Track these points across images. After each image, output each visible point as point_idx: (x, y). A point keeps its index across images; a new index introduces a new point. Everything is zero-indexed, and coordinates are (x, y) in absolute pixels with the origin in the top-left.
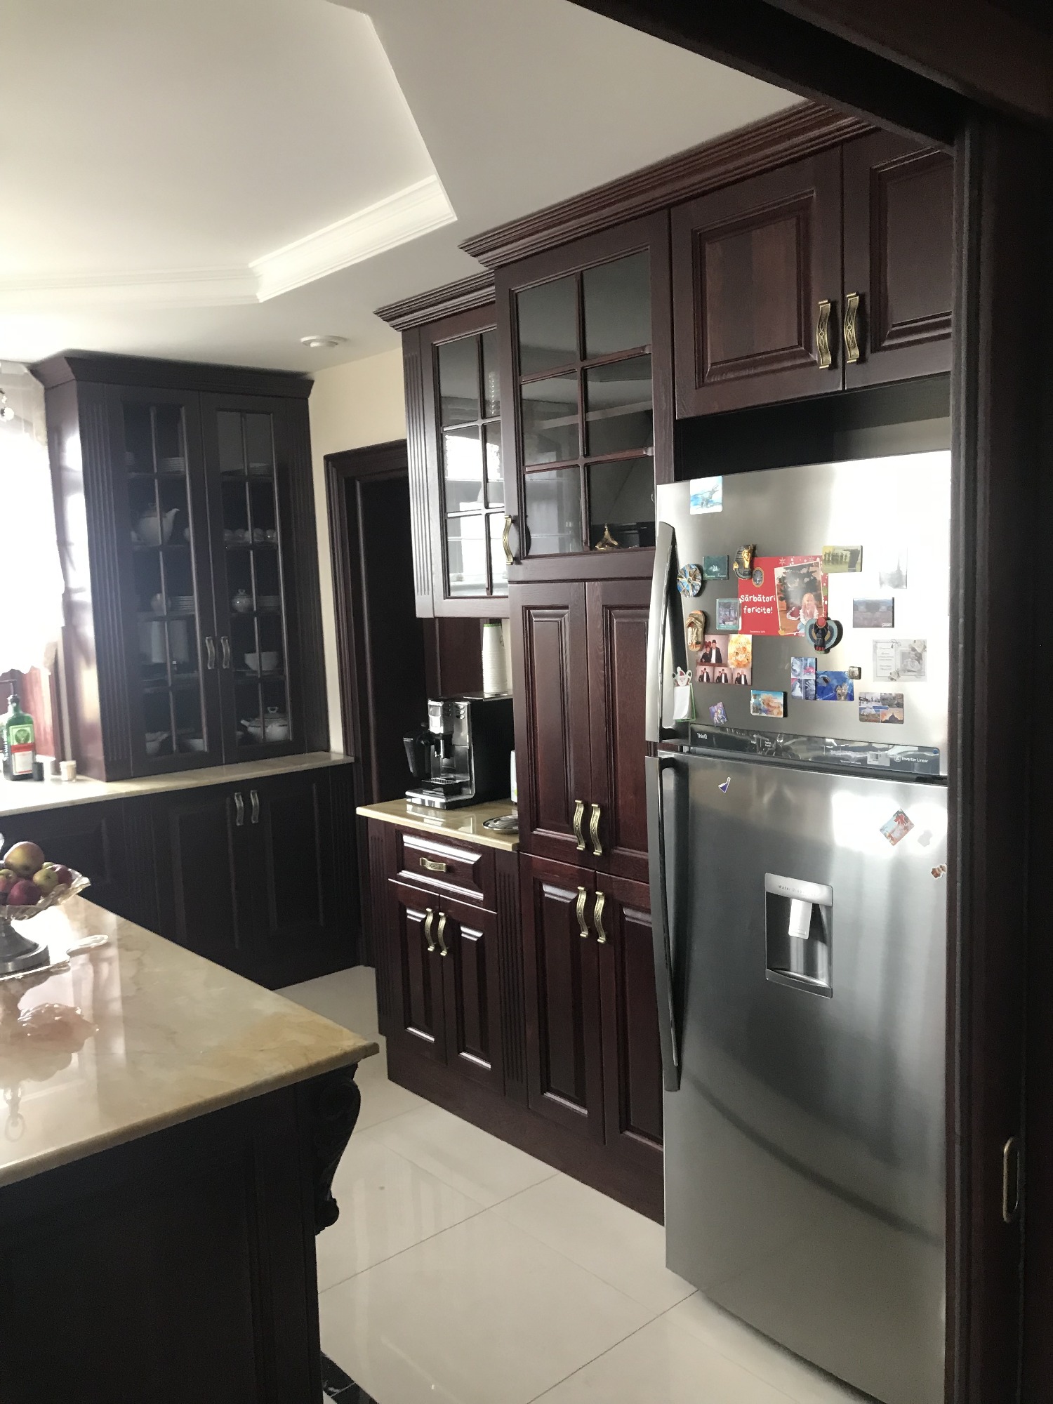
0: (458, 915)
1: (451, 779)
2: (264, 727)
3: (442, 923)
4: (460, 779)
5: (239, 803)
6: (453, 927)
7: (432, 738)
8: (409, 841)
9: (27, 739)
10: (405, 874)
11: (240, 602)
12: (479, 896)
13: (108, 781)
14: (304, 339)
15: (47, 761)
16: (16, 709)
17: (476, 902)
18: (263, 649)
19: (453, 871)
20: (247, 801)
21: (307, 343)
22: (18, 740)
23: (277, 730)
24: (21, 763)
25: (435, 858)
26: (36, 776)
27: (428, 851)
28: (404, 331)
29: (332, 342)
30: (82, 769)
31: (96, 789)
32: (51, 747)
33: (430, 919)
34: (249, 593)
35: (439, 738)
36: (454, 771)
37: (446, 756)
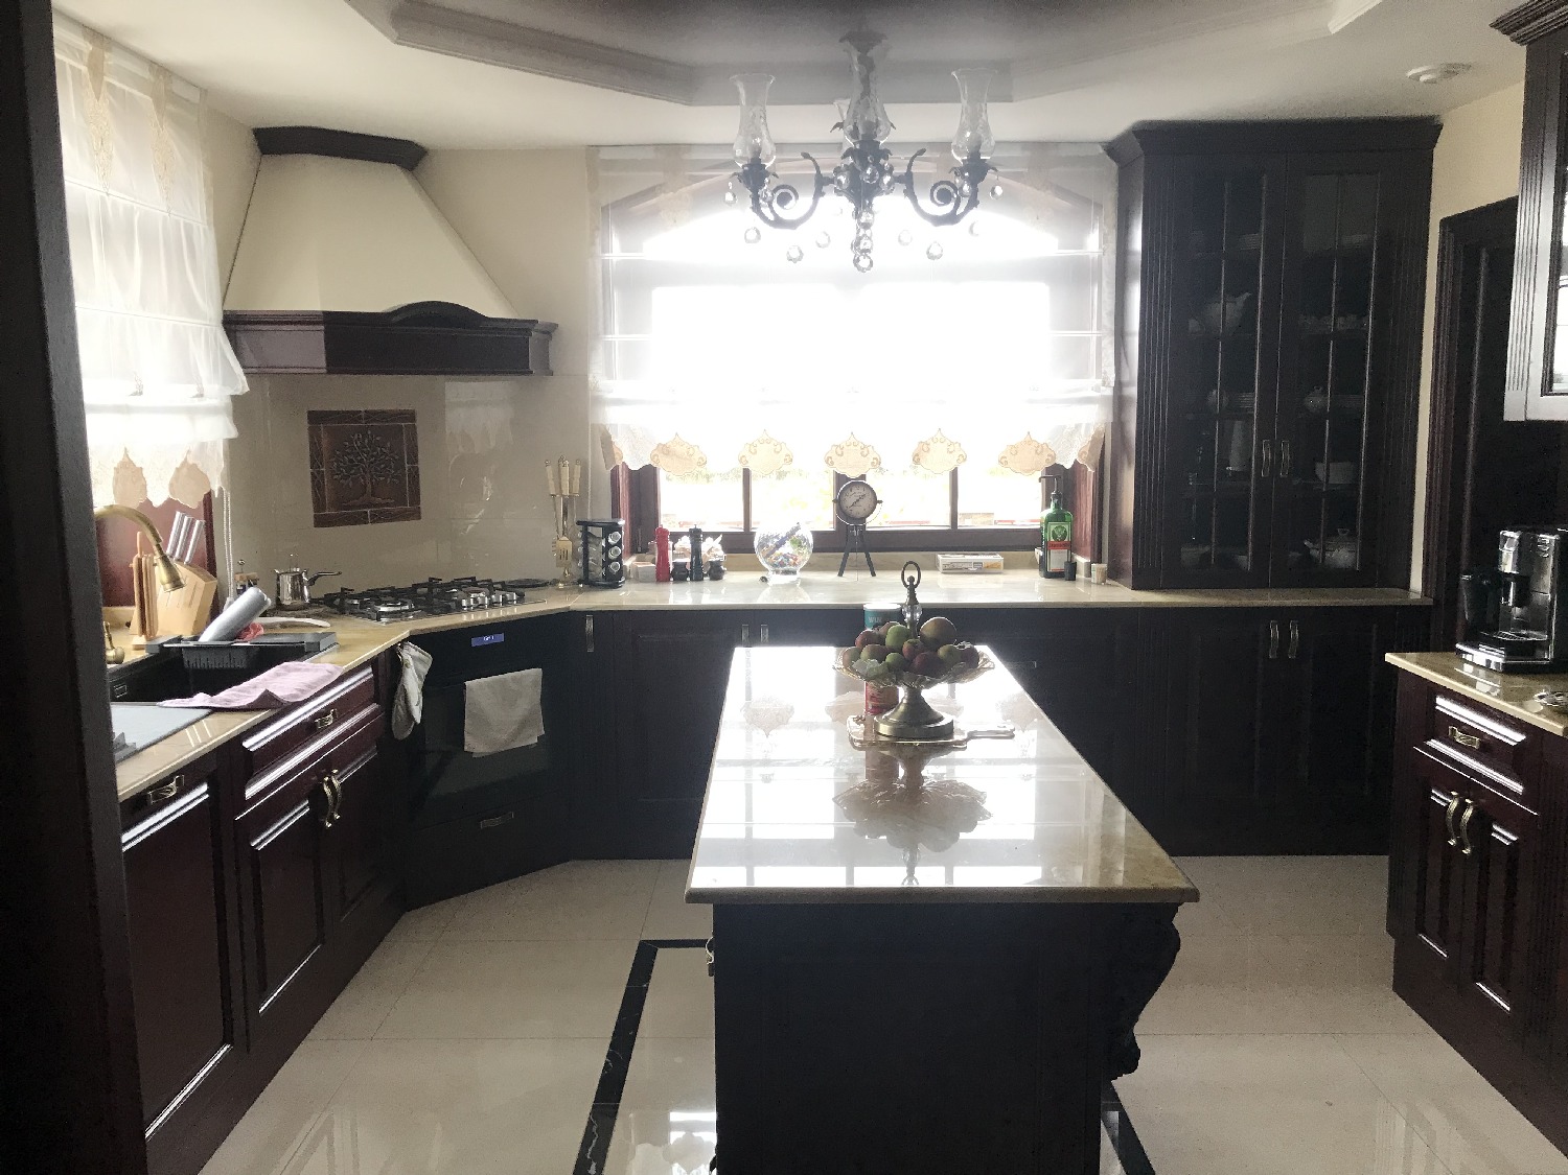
0: (1491, 808)
1: (1524, 636)
2: (1325, 551)
3: (1468, 813)
4: (1536, 636)
5: (1275, 633)
6: (1482, 821)
7: (1502, 580)
8: (1444, 704)
9: (1064, 536)
10: (1434, 743)
11: (1314, 401)
12: (1518, 788)
13: (1134, 588)
14: (1410, 74)
15: (1082, 560)
16: (1057, 506)
17: (1514, 795)
18: (1334, 459)
19: (1489, 749)
20: (1285, 632)
21: (1417, 77)
22: (1055, 536)
23: (1343, 556)
24: (1057, 560)
25: (1470, 731)
26: (1067, 575)
27: (1462, 720)
28: (1530, 43)
29: (1451, 71)
30: (1114, 574)
31: (1123, 594)
32: (1089, 549)
33: (1454, 804)
34: (1325, 392)
35: (1508, 579)
36: (1526, 627)
37: (1517, 603)
